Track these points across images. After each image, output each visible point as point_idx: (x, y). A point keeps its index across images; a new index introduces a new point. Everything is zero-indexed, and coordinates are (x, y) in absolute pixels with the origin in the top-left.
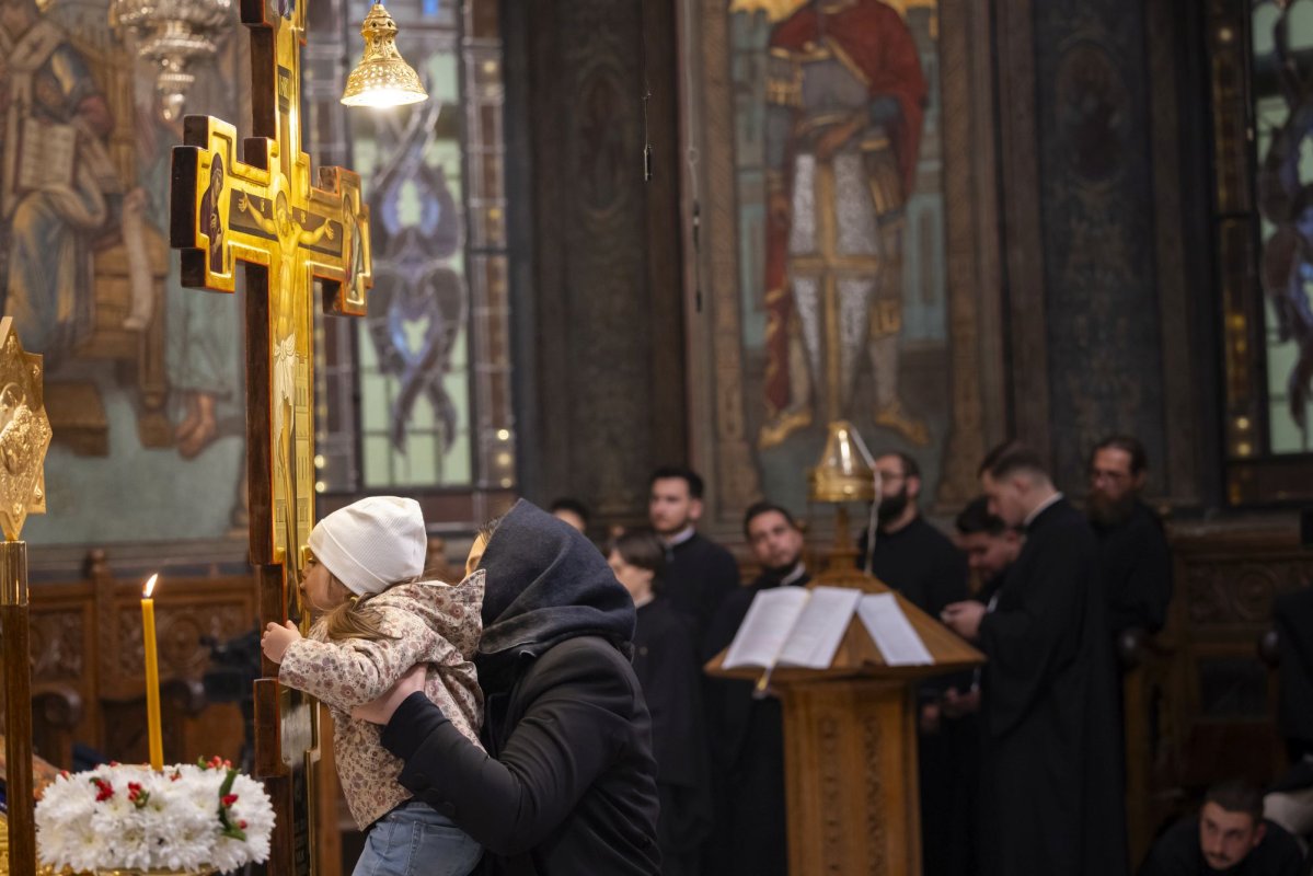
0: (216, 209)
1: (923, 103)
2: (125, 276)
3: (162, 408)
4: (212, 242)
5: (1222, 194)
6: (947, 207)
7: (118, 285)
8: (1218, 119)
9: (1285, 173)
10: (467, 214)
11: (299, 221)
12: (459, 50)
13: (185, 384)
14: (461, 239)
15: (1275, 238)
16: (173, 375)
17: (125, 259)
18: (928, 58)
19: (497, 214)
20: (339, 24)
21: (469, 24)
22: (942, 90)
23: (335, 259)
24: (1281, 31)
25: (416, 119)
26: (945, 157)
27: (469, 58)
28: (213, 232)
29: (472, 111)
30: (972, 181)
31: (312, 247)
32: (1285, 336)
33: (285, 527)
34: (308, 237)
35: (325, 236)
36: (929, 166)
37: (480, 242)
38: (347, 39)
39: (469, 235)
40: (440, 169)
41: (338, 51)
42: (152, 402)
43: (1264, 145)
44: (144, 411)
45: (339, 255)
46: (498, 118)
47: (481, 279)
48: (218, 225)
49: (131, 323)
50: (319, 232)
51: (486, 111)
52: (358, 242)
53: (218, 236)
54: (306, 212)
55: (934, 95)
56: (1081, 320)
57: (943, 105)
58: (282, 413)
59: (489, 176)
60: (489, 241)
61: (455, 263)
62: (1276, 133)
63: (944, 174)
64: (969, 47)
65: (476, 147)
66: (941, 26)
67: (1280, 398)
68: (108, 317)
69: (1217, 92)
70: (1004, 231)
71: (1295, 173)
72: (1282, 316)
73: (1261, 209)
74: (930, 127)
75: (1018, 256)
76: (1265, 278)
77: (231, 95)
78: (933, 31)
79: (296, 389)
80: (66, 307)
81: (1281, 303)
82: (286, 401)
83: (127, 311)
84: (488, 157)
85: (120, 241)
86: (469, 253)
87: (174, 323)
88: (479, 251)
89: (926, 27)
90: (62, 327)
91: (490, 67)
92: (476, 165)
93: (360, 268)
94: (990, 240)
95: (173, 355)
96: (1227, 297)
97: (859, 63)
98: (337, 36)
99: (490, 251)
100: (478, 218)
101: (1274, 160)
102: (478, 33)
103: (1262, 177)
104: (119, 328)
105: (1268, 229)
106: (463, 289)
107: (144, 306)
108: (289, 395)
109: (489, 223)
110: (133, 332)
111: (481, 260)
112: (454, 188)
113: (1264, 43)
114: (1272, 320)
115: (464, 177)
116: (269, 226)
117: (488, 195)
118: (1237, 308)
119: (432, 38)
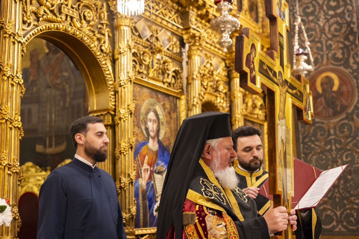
0: (253, 62)
4: (251, 72)
11: (287, 84)
23: (300, 102)
28: (252, 70)
31: (292, 95)
33: (282, 183)
34: (290, 90)
35: (296, 93)
45: (302, 102)
48: (254, 68)
50: (294, 91)
52: (308, 101)
53: (254, 72)
54: (290, 83)
58: (281, 144)
79: (286, 137)
82: (282, 140)
93: (309, 109)
108: (284, 138)
116: (275, 79)
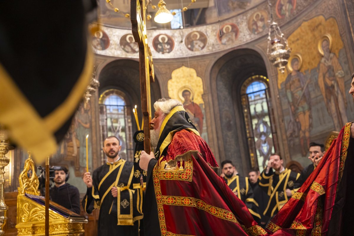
1: (203, 118)
2: (72, 147)
3: (79, 170)
5: (248, 135)
6: (208, 134)
7: (71, 148)
8: (246, 123)
9: (258, 130)
10: (127, 144)
12: (125, 117)
13: (83, 166)
14: (126, 147)
15: (257, 141)
16: (81, 164)
17: (73, 144)
18: (203, 111)
19: (132, 144)
20: (105, 113)
21: (126, 114)
22: (206, 116)
24: (255, 109)
25: (118, 128)
26: (207, 127)
27: (126, 119)
29: (127, 127)
30: (212, 130)
32: (261, 156)
36: (204, 128)
37: (129, 148)
38: (106, 116)
39: (127, 147)
40: (122, 136)
41: (105, 118)
42: (77, 169)
43: (254, 127)
44: (76, 170)
46: (131, 128)
47: (129, 154)
49: (74, 155)
51: (129, 127)
55: (205, 117)
56: (230, 154)
57: (206, 118)
59: (130, 137)
60: (130, 148)
61: (125, 151)
62: (256, 124)
63: (207, 129)
64: (210, 109)
65: (128, 133)
66: (205, 106)
67: (261, 166)
68: (70, 154)
69: (246, 119)
70: (218, 138)
71: (260, 130)
72: (260, 153)
73: (255, 136)
74: (204, 122)
75: (220, 142)
76: (256, 147)
77: (90, 118)
78: (204, 106)
80: (62, 152)
81: (260, 151)
83: (73, 153)
84: (130, 134)
85: (72, 141)
86: (127, 150)
87: (81, 156)
88: (128, 149)
89: (202, 106)
90: (61, 155)
91: (129, 120)
92: (128, 136)
94: (215, 139)
95: (81, 161)
96: (250, 151)
97: (192, 112)
98: (105, 115)
99: (130, 149)
100: (128, 144)
101: (256, 128)
102: (128, 115)
103: (254, 132)
104: (71, 156)
105: (256, 139)
106: (126, 156)
107: (76, 152)
109: (130, 145)
110: (74, 157)
111: (129, 151)
112: (124, 139)
113: (252, 111)
114: (258, 153)
115: (126, 138)
117: (130, 140)
118: (252, 152)
119: (120, 116)
